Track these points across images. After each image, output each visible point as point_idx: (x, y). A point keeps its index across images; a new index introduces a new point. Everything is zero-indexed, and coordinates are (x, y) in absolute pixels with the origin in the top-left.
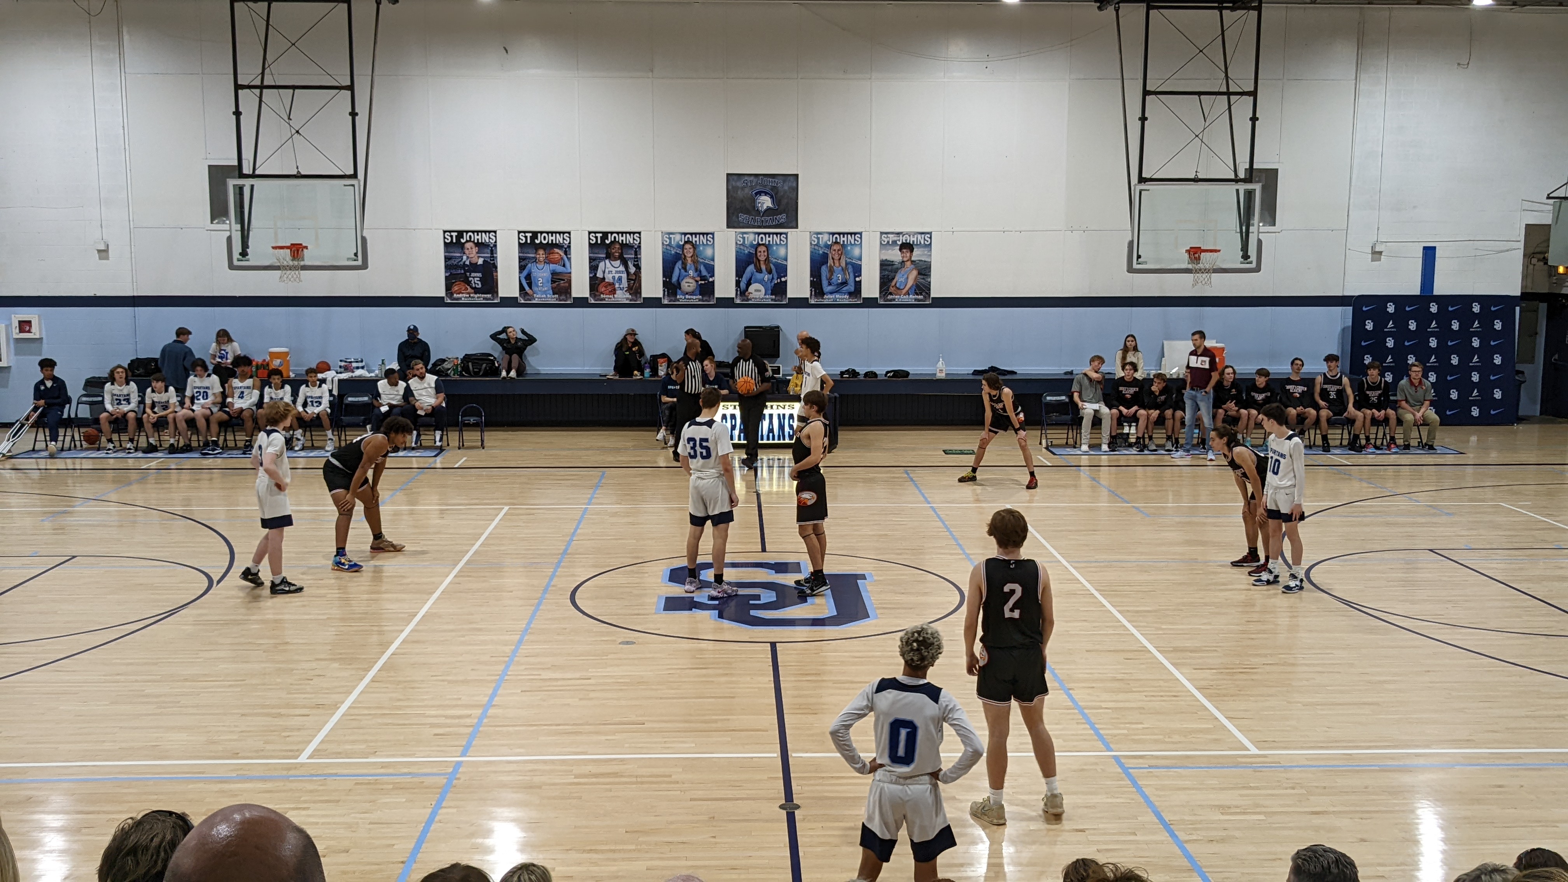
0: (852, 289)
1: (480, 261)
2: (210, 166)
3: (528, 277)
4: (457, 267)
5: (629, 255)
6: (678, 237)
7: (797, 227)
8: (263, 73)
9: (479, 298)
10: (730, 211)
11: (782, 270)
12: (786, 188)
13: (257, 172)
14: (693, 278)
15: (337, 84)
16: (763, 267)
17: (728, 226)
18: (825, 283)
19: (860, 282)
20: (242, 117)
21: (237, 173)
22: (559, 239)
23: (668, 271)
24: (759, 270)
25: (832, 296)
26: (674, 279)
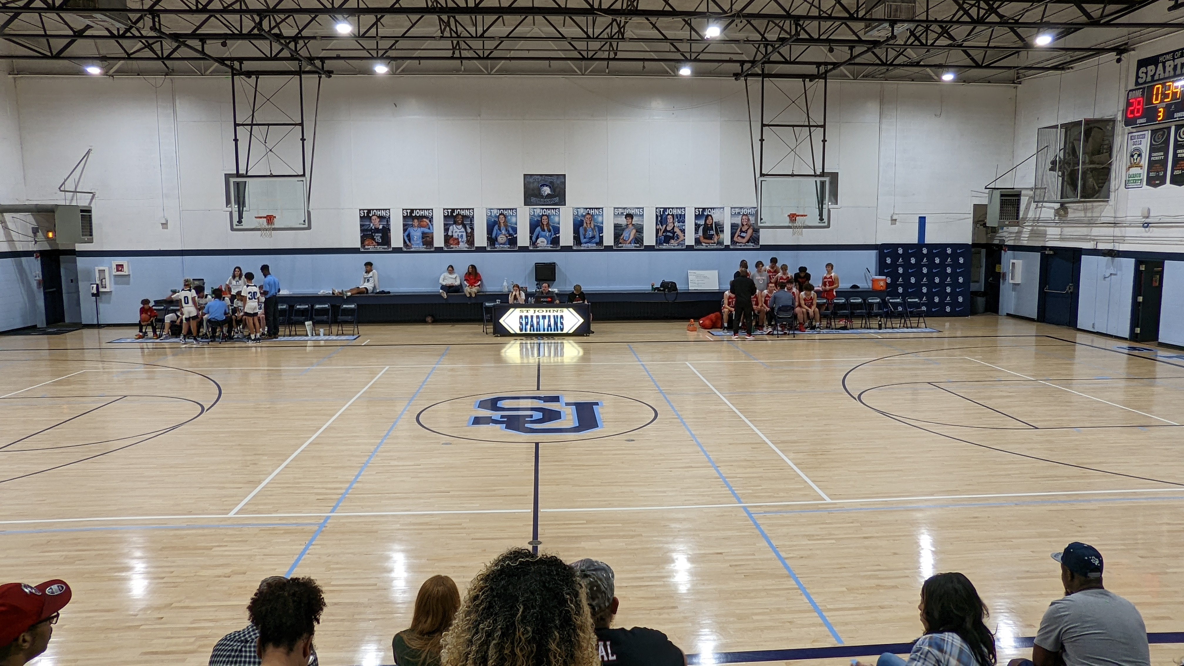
0: (598, 241)
1: (381, 227)
2: (228, 174)
3: (409, 236)
4: (367, 230)
7: (565, 205)
8: (253, 117)
9: (381, 248)
10: (527, 195)
12: (558, 183)
13: (248, 174)
14: (505, 235)
15: (292, 123)
16: (546, 228)
17: (525, 205)
18: (582, 237)
19: (603, 236)
22: (426, 213)
23: (490, 231)
24: (544, 230)
25: (584, 245)
26: (494, 236)
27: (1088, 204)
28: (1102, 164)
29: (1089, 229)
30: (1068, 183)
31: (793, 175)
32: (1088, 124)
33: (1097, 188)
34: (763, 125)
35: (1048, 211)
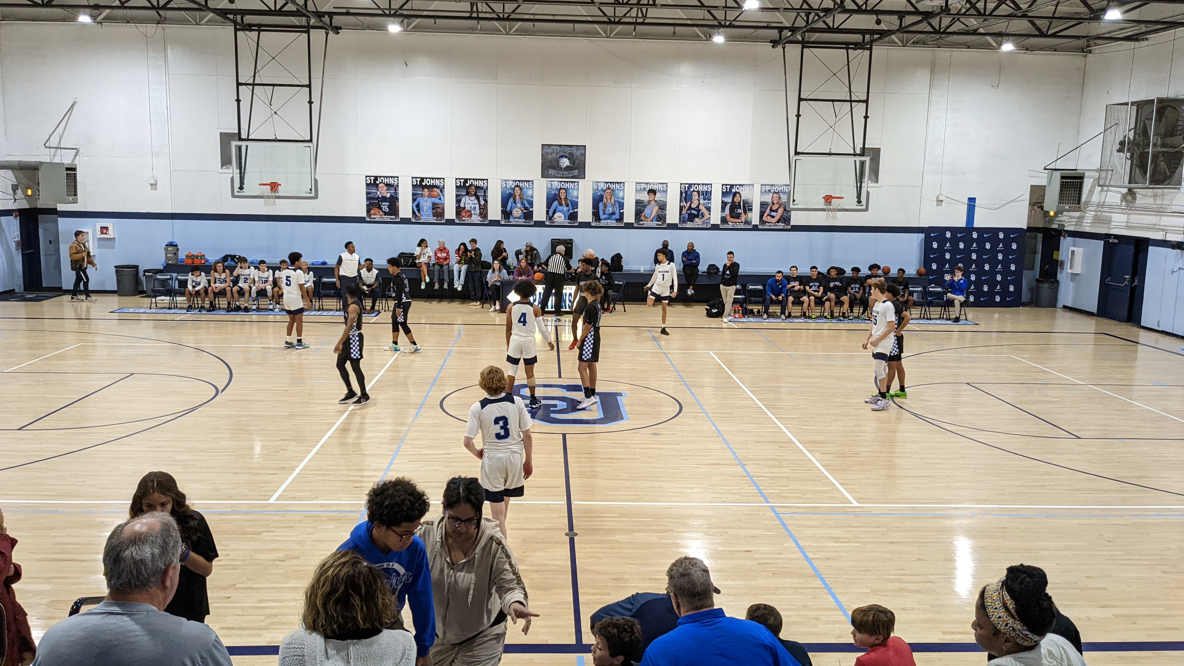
0: (618, 217)
1: (388, 195)
2: (221, 133)
3: (418, 206)
4: (373, 198)
5: (480, 193)
6: (511, 183)
7: (584, 178)
8: (254, 76)
9: (387, 218)
10: (544, 167)
11: (575, 205)
12: (578, 154)
13: (250, 138)
14: (520, 208)
15: (301, 84)
16: (563, 203)
17: (542, 177)
18: (601, 213)
19: (623, 213)
20: (241, 103)
21: (237, 138)
22: (437, 183)
23: (504, 204)
24: (561, 205)
25: (606, 221)
26: (508, 209)
27: (1158, 190)
28: (1175, 147)
29: (1159, 217)
30: (1137, 166)
31: (830, 154)
32: (1161, 103)
33: (1168, 173)
34: (800, 100)
35: (1114, 196)
